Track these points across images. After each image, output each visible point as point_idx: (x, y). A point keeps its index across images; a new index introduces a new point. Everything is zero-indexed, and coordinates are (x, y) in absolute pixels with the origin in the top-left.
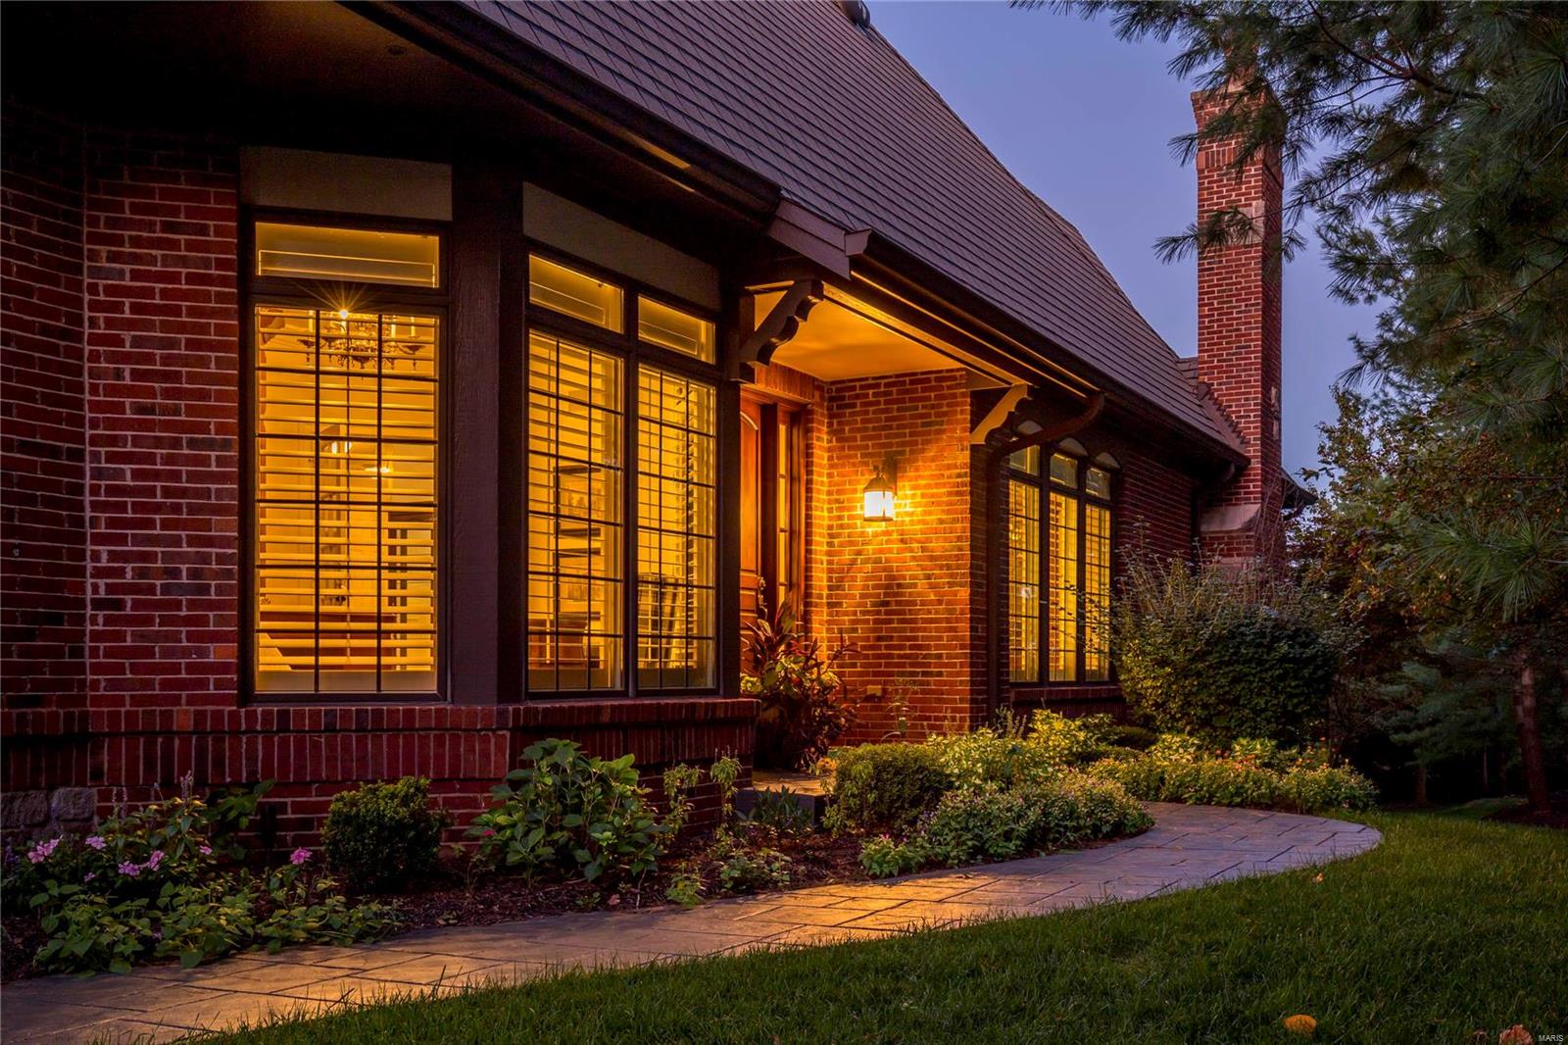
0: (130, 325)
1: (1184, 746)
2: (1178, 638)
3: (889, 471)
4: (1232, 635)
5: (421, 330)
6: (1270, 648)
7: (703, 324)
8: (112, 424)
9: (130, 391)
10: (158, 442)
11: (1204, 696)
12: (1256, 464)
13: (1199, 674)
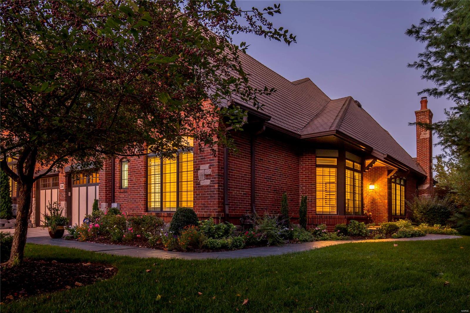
0: (304, 171)
1: (425, 225)
2: (424, 208)
3: (373, 182)
4: (433, 208)
5: (334, 170)
6: (440, 210)
7: (359, 165)
8: (303, 182)
9: (304, 178)
10: (307, 184)
11: (429, 217)
12: (428, 177)
13: (428, 214)
